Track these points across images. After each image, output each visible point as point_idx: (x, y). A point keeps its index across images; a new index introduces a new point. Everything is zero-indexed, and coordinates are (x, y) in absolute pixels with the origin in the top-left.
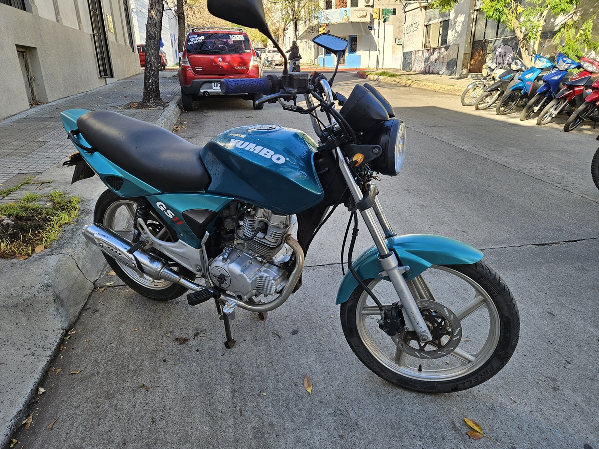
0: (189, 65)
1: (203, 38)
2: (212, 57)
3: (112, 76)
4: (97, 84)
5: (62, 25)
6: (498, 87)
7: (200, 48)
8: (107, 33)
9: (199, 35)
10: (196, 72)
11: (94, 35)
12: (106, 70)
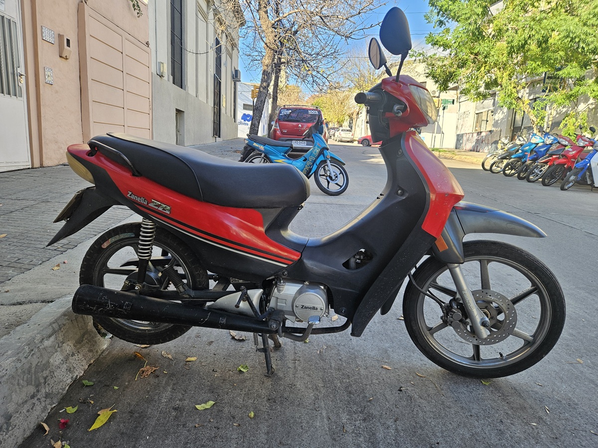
0: (279, 128)
1: (290, 111)
2: (295, 124)
3: (219, 137)
4: (210, 140)
5: (198, 99)
6: (507, 156)
7: (287, 118)
8: (222, 107)
9: (288, 109)
10: (282, 133)
11: (214, 107)
12: (217, 132)
